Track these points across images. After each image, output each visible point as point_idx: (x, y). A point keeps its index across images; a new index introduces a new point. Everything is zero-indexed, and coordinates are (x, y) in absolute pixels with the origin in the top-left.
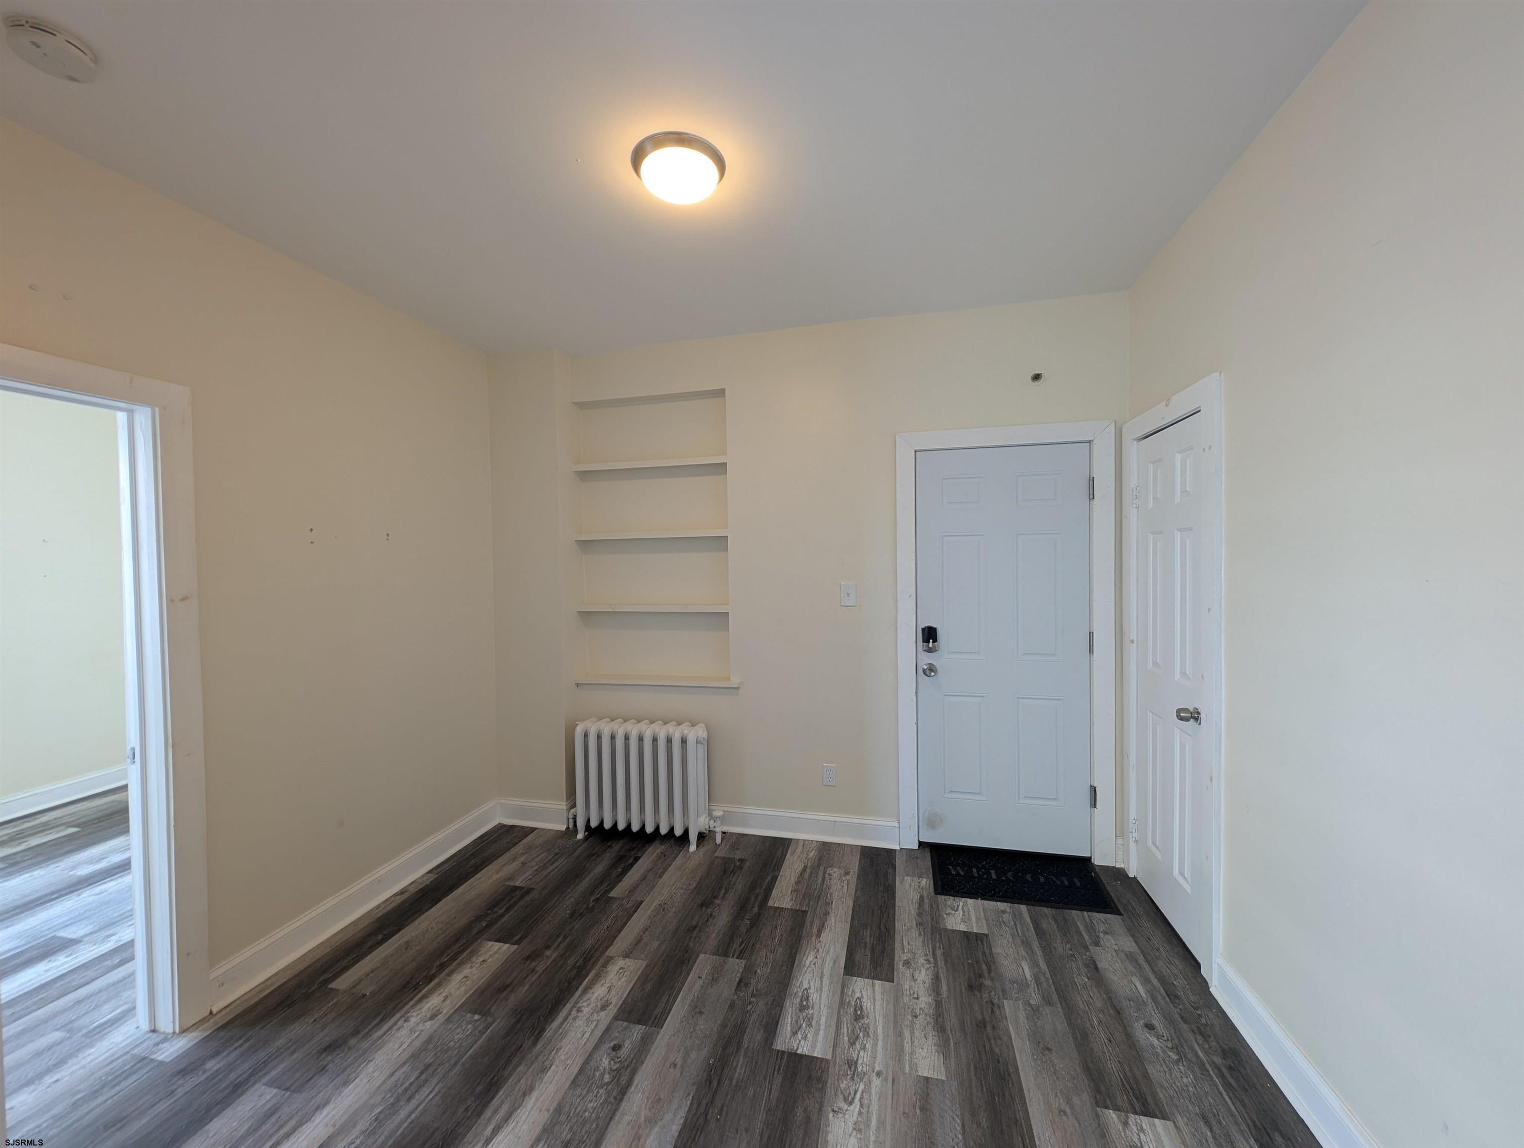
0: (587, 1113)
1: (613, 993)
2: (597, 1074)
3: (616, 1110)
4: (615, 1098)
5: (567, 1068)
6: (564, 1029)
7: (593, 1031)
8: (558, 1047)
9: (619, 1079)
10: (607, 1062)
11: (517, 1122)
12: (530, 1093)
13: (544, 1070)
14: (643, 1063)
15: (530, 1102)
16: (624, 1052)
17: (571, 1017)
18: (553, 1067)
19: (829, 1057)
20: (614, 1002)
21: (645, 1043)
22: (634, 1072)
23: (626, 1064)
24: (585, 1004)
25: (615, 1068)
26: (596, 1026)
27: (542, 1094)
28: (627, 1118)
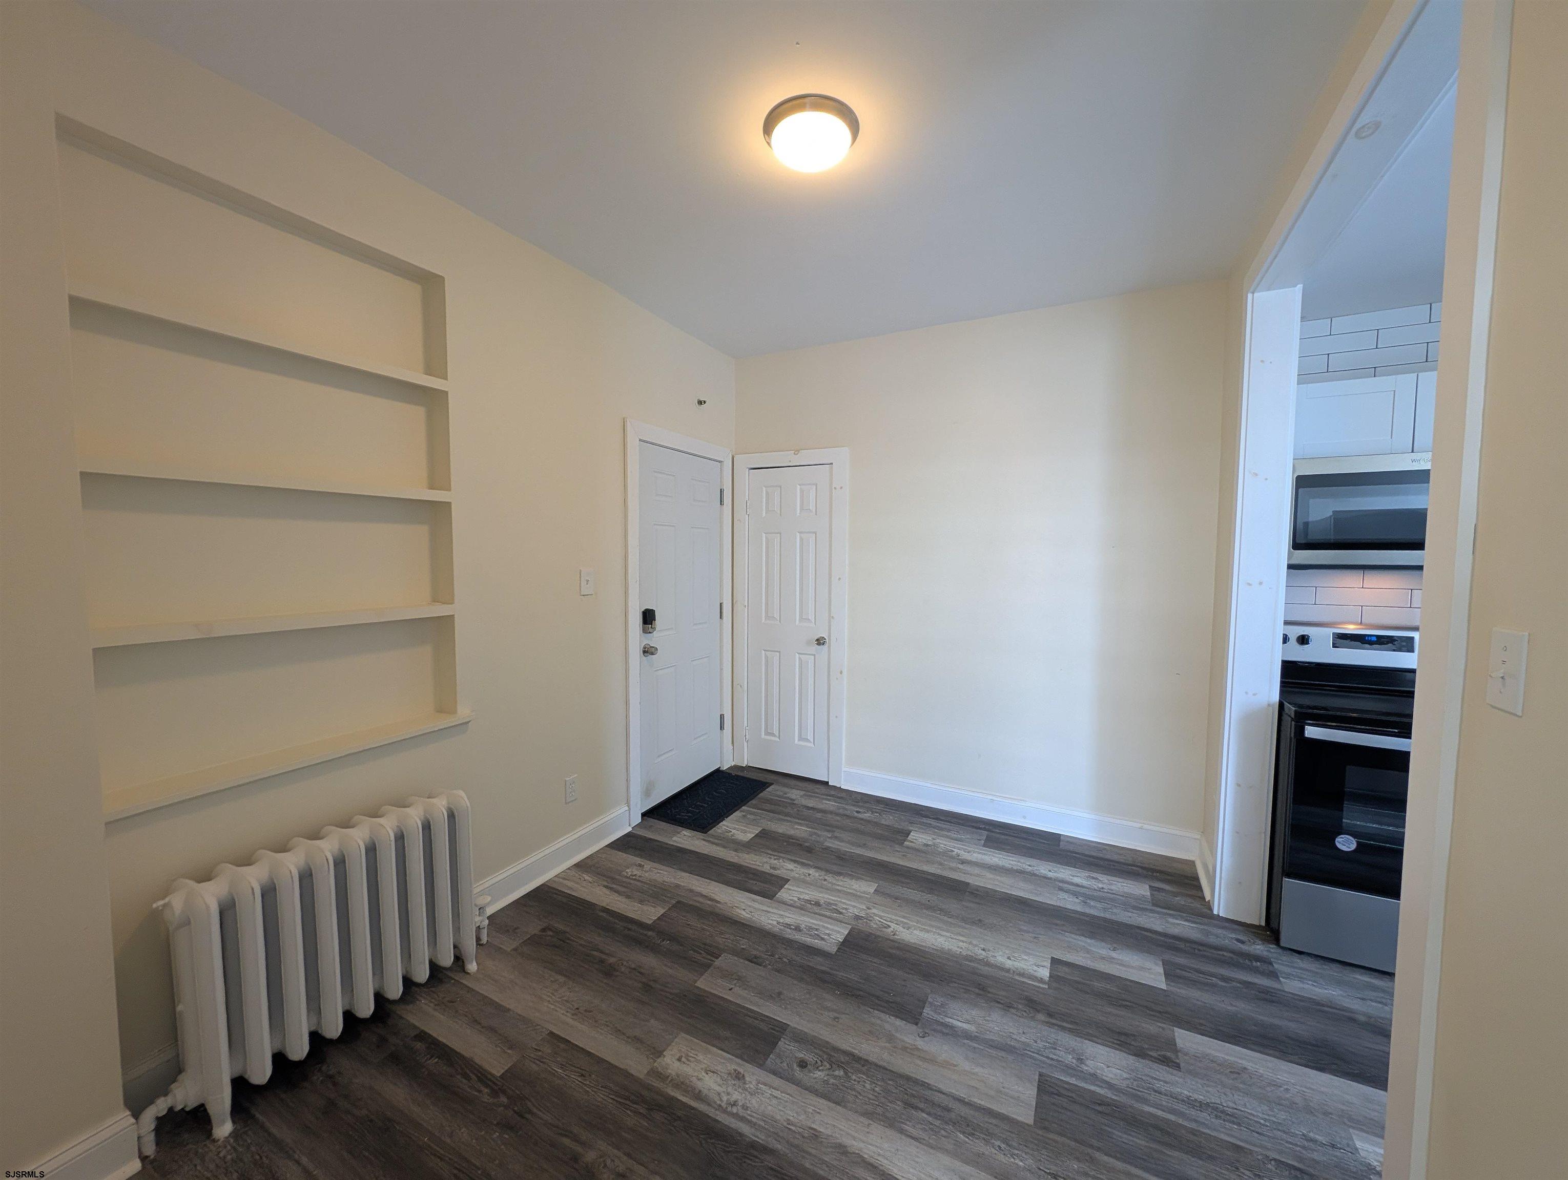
0: (877, 1089)
1: (719, 1068)
2: (832, 1081)
3: (876, 1065)
4: (863, 1066)
5: (818, 1111)
6: (757, 1119)
7: (771, 1087)
8: (785, 1124)
9: (842, 1063)
10: (820, 1073)
11: (879, 1155)
12: (845, 1147)
13: (815, 1136)
14: (827, 1042)
15: (855, 1145)
16: (809, 1057)
17: (741, 1112)
18: (814, 1126)
19: (850, 927)
20: (734, 1067)
21: (802, 1039)
22: (836, 1050)
23: (825, 1057)
24: (725, 1098)
25: (828, 1066)
26: (765, 1084)
27: (848, 1134)
28: (886, 1056)
